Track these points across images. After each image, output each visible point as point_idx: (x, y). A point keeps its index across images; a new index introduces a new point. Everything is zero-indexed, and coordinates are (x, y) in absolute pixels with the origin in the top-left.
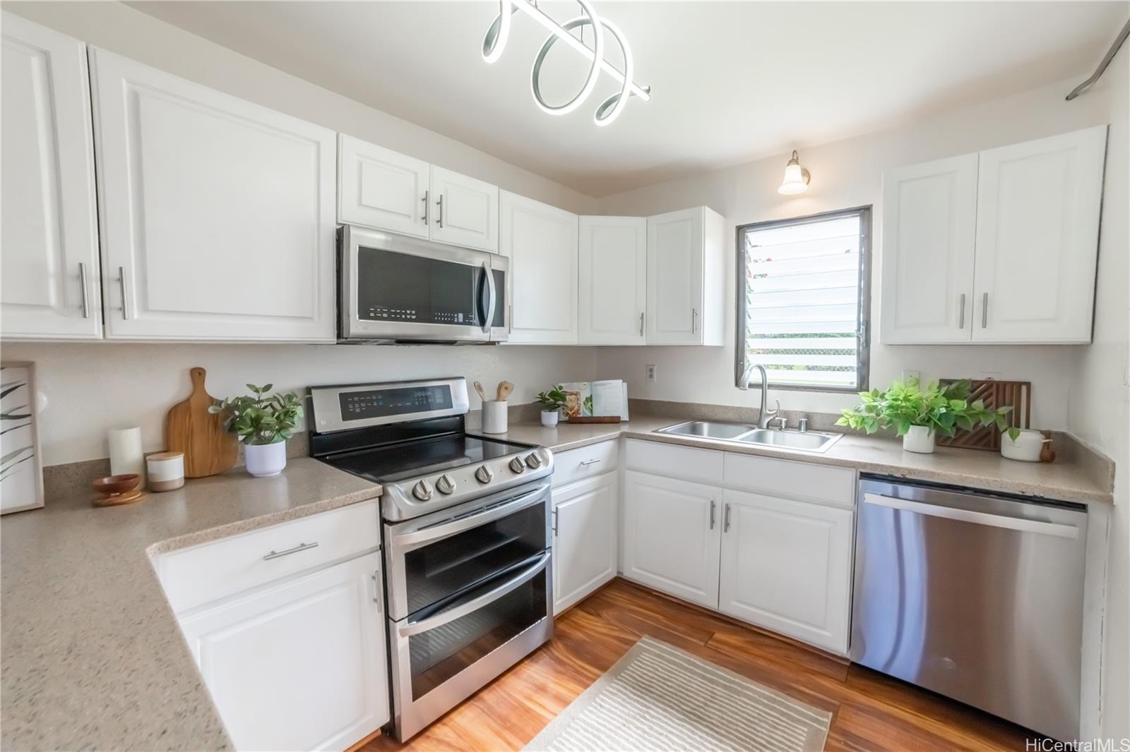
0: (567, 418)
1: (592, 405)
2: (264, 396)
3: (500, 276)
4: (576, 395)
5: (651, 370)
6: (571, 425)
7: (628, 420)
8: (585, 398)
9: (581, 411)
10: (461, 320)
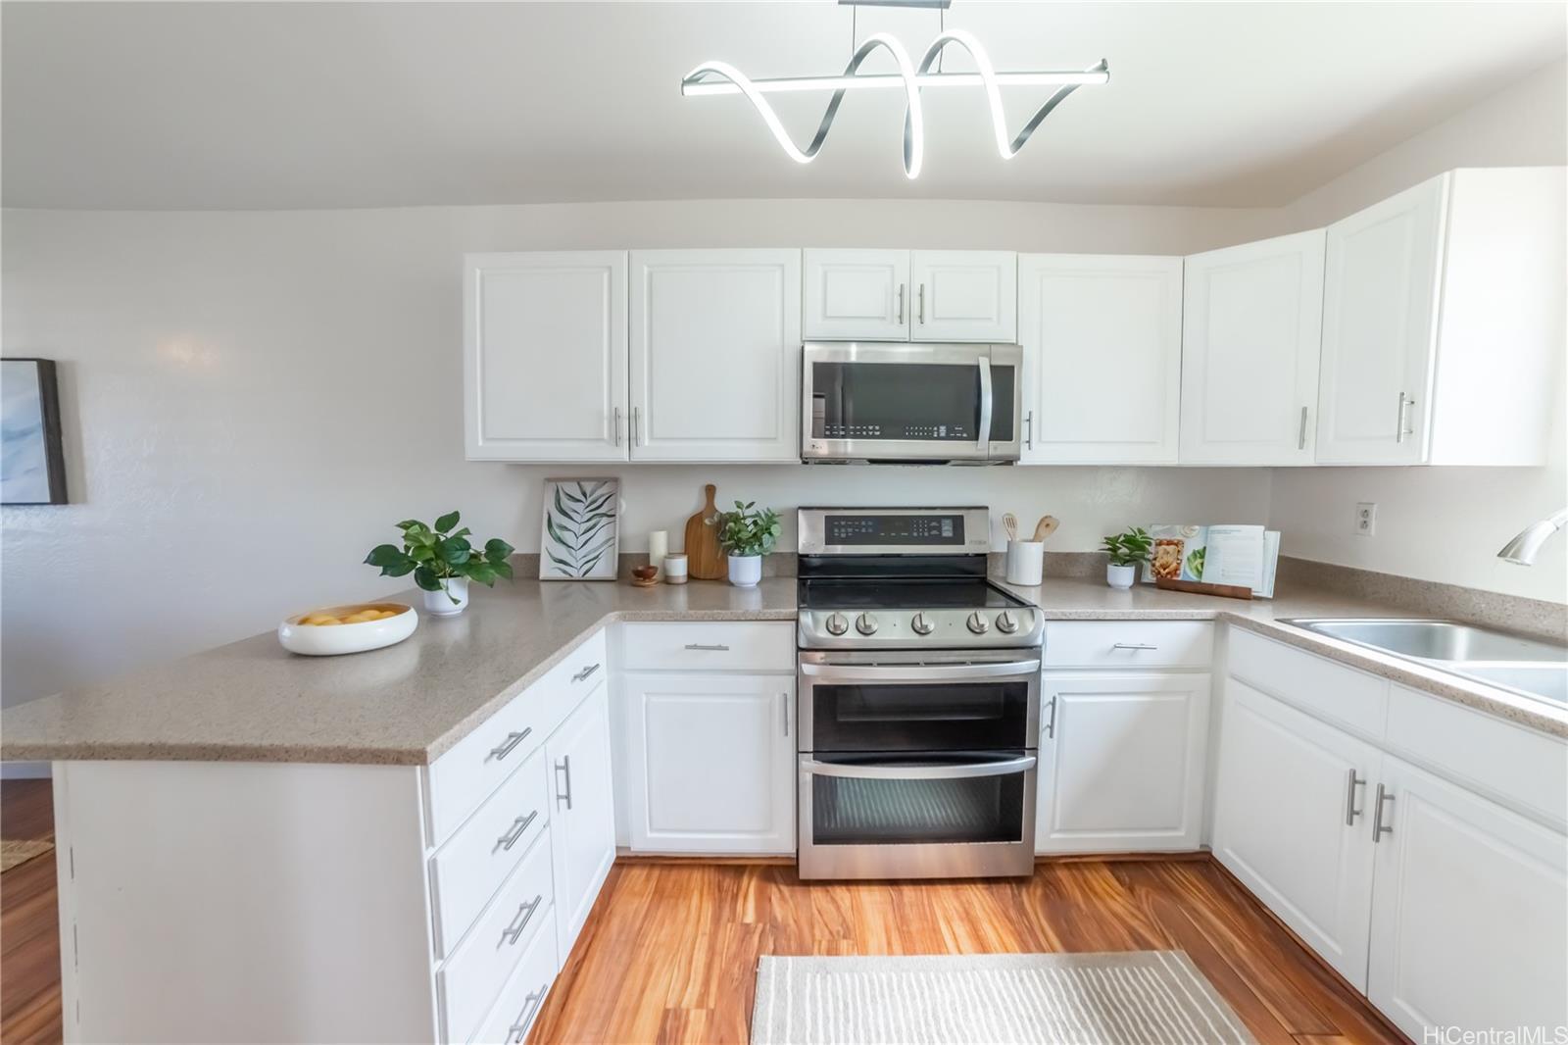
0: (1155, 579)
1: (1202, 564)
2: (748, 512)
3: (1005, 377)
4: (1176, 545)
5: (1366, 513)
6: (1165, 593)
7: (1271, 597)
8: (1191, 552)
9: (1181, 571)
10: (943, 434)
